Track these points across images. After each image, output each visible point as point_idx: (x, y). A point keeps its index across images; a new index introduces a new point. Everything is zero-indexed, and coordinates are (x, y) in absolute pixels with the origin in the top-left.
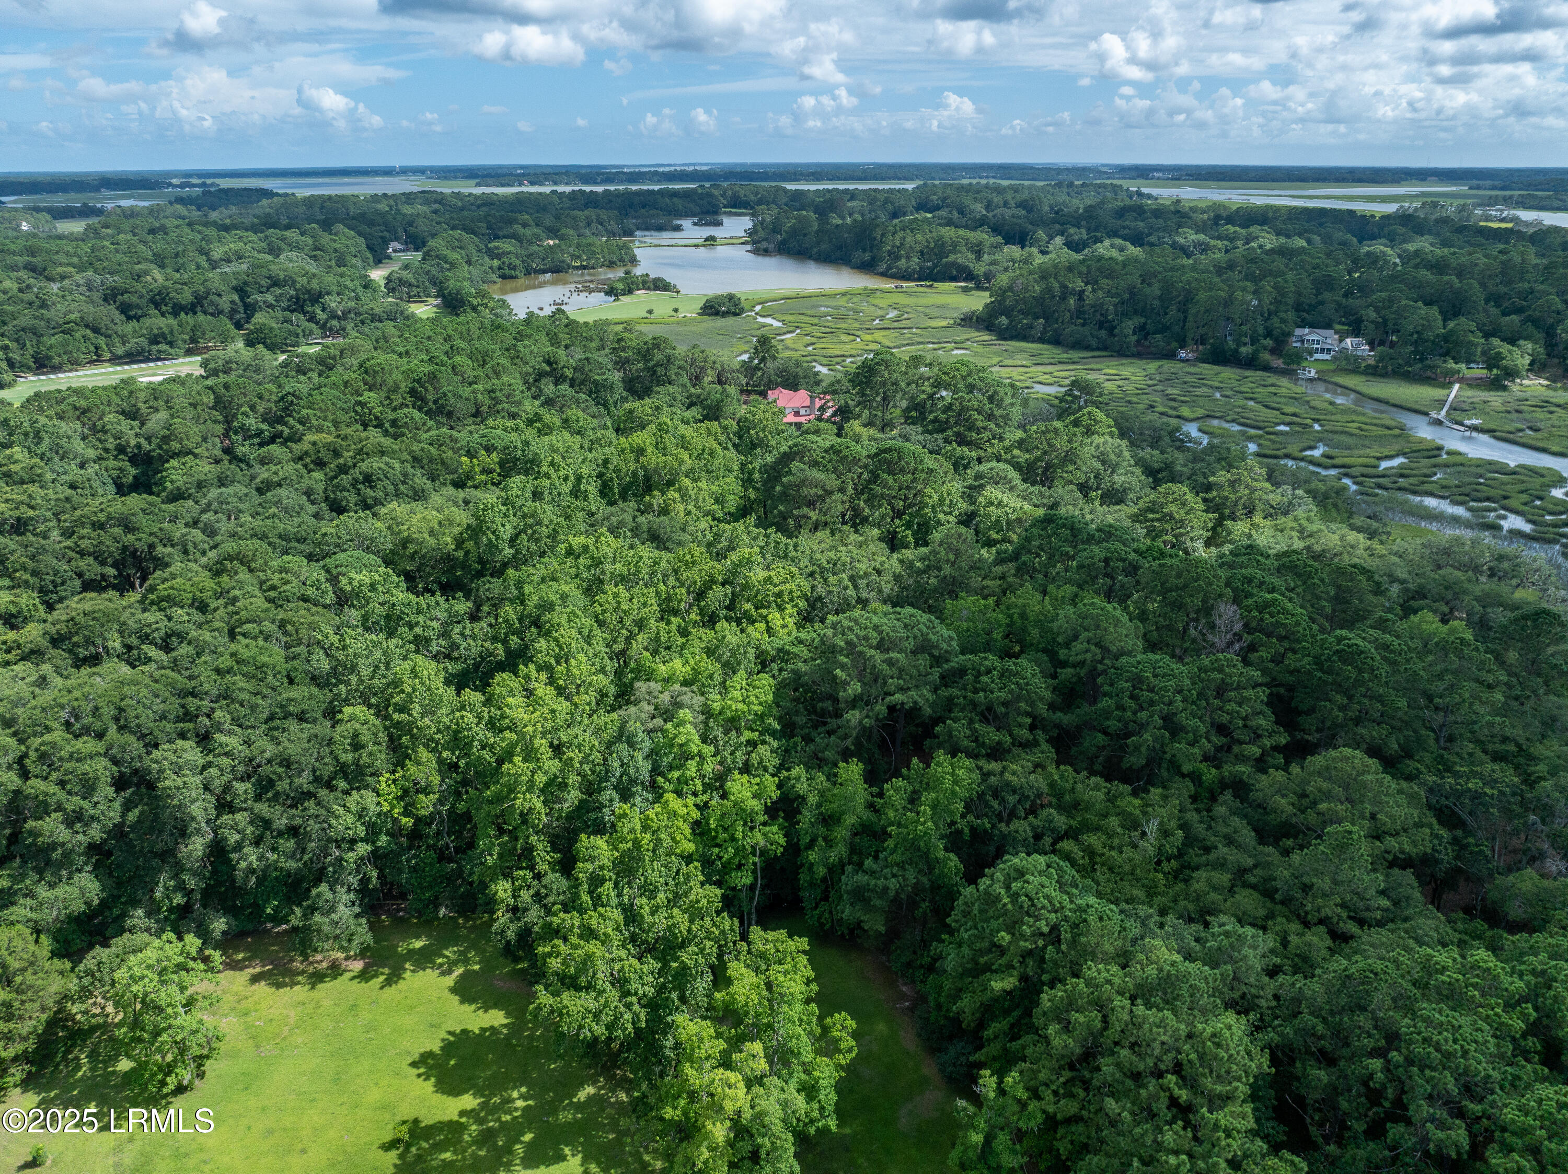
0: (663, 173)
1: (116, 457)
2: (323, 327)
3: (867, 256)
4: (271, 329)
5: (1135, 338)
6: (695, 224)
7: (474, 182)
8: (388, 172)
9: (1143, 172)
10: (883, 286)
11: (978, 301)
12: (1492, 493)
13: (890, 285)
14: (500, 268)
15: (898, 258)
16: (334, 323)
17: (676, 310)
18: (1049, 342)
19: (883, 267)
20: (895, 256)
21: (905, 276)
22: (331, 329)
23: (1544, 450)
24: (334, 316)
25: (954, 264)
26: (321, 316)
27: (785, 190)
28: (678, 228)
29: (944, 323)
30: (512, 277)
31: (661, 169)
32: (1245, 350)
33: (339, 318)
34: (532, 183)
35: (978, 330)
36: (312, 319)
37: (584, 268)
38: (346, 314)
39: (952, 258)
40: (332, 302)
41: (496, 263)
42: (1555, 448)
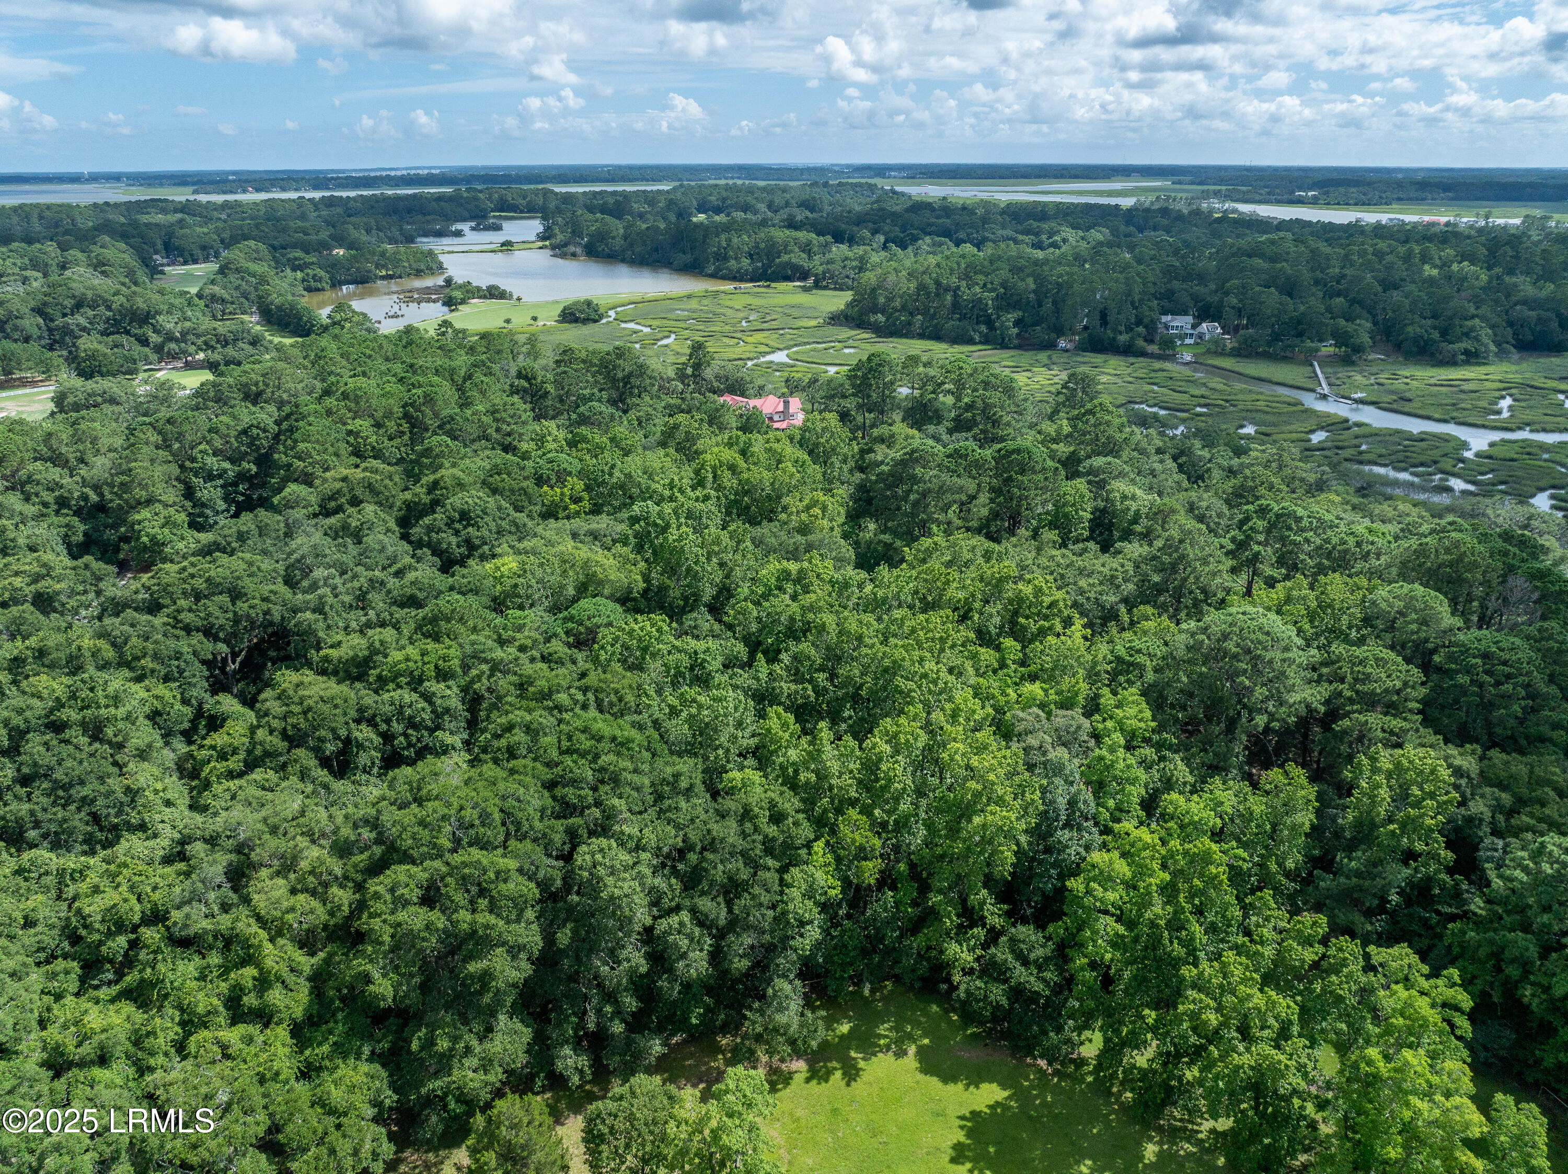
0: (395, 177)
1: (57, 512)
2: (159, 349)
3: (688, 258)
4: (105, 355)
5: (1016, 331)
6: (473, 229)
7: (191, 189)
8: (75, 179)
9: (881, 171)
10: (722, 288)
11: (838, 301)
12: (1423, 458)
13: (729, 286)
14: (303, 280)
15: (726, 259)
16: (173, 346)
17: (535, 319)
18: (930, 338)
19: (711, 269)
20: (722, 257)
21: (736, 277)
22: (169, 353)
23: (1429, 418)
24: (170, 337)
25: (789, 264)
26: (154, 338)
27: (552, 192)
28: (459, 234)
29: (813, 323)
30: (318, 290)
31: (393, 173)
32: (1123, 338)
33: (177, 341)
34: (258, 190)
35: (852, 328)
36: (144, 342)
37: (390, 277)
38: (184, 334)
39: (785, 258)
40: (168, 322)
41: (299, 275)
42: (1437, 416)
